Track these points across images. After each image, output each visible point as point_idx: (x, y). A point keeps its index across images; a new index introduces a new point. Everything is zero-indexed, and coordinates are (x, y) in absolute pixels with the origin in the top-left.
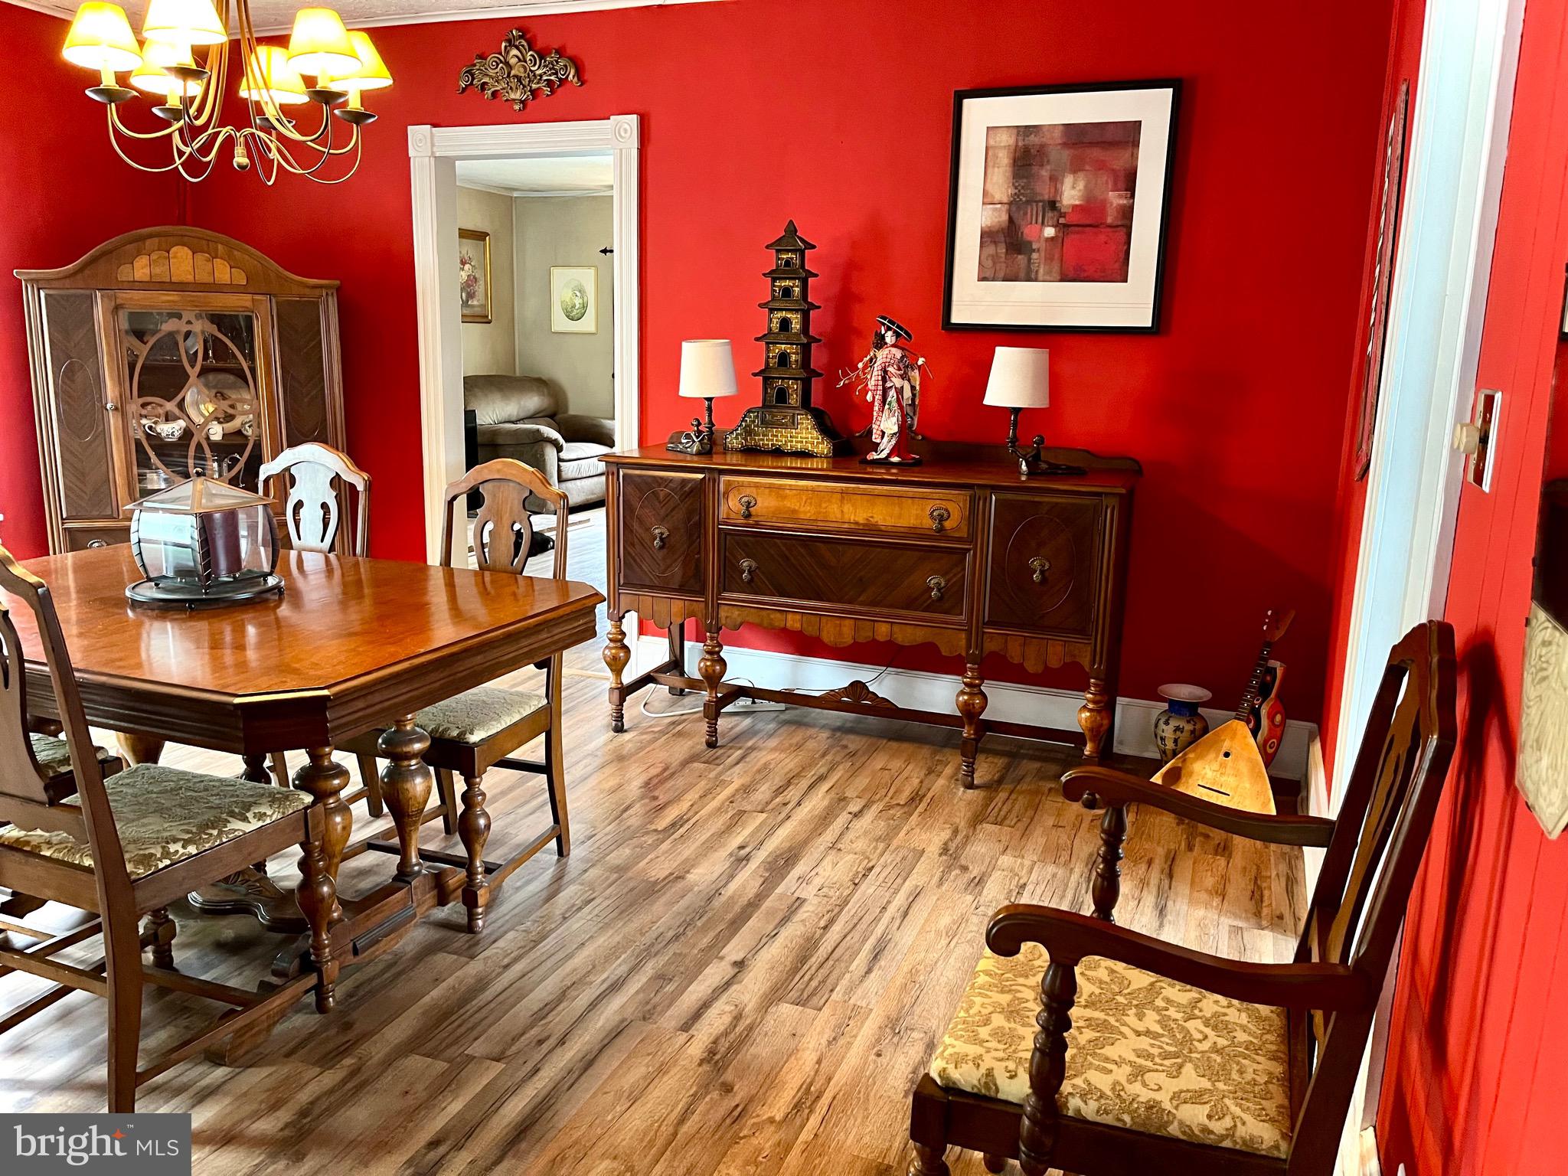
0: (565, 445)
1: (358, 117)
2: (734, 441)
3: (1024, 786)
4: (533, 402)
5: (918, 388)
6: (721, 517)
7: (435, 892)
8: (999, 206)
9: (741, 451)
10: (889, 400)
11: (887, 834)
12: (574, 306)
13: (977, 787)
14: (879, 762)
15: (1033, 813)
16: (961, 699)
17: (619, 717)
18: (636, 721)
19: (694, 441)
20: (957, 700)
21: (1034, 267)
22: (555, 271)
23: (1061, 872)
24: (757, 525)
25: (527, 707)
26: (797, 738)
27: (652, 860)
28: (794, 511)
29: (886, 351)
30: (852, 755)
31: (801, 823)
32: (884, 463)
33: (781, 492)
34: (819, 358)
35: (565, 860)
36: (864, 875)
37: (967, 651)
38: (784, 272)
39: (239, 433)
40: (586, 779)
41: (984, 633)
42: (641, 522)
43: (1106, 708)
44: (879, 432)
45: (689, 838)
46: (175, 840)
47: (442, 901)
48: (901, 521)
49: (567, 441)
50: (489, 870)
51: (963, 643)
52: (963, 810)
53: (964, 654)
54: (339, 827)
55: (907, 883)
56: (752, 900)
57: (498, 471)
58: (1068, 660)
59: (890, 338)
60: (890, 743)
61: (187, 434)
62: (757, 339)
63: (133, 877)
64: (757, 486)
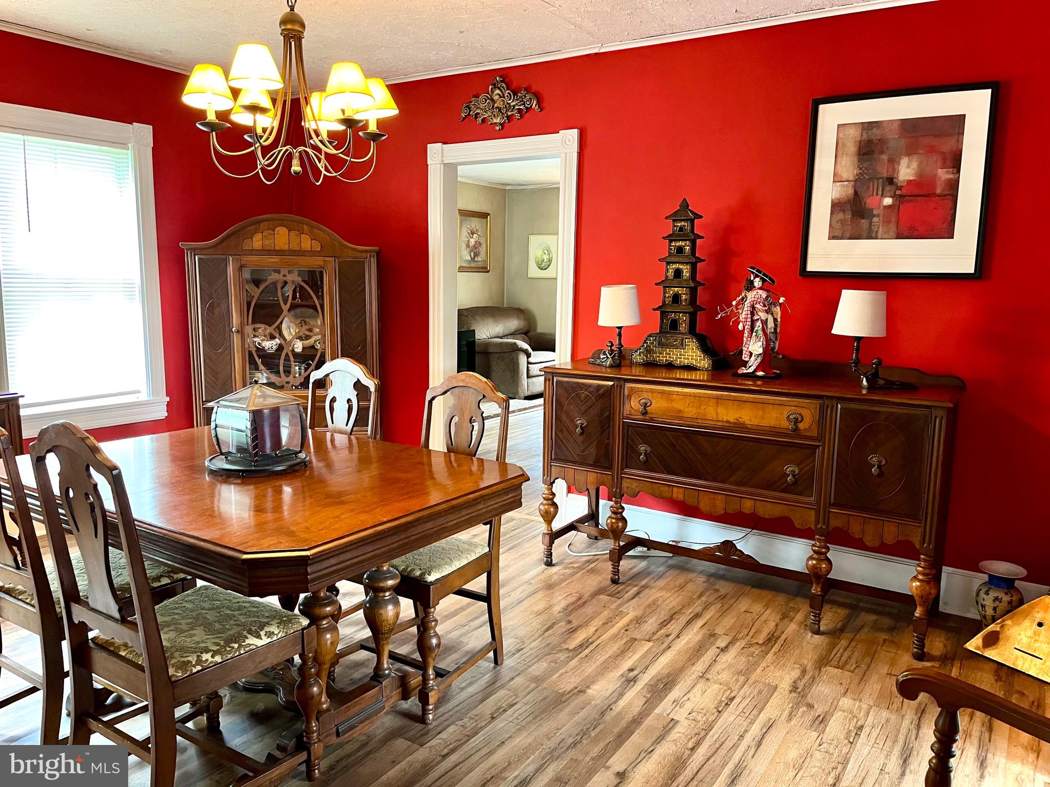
0: (533, 353)
1: (374, 137)
2: (638, 358)
3: (862, 635)
4: (514, 324)
5: (779, 320)
6: (625, 413)
7: (399, 690)
8: (846, 183)
9: (643, 364)
10: (756, 329)
11: (747, 669)
12: (543, 261)
13: (823, 633)
14: (744, 605)
15: (870, 660)
16: (810, 563)
17: (549, 555)
18: (562, 558)
19: (608, 358)
20: (807, 564)
21: (874, 229)
22: (532, 238)
23: (893, 717)
24: (652, 420)
25: (473, 554)
26: (681, 580)
27: (562, 674)
28: (680, 411)
29: (755, 292)
30: (723, 598)
31: (679, 653)
32: (752, 376)
33: (670, 396)
34: (702, 296)
35: (499, 668)
36: (727, 704)
37: (816, 526)
38: (678, 235)
39: (313, 347)
40: (521, 601)
41: (830, 512)
42: (568, 415)
43: (933, 578)
44: (748, 353)
45: (592, 657)
46: (207, 651)
47: (405, 696)
48: (764, 422)
49: (534, 350)
50: (440, 674)
51: (813, 518)
52: (810, 652)
53: (813, 527)
54: (329, 642)
55: (762, 715)
56: (635, 717)
57: (463, 380)
58: (901, 538)
59: (757, 283)
60: (753, 590)
61: (280, 348)
62: (657, 284)
63: (173, 679)
64: (652, 391)
